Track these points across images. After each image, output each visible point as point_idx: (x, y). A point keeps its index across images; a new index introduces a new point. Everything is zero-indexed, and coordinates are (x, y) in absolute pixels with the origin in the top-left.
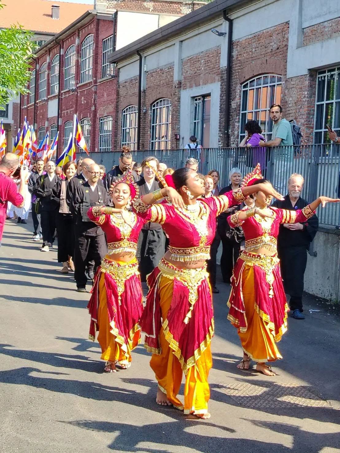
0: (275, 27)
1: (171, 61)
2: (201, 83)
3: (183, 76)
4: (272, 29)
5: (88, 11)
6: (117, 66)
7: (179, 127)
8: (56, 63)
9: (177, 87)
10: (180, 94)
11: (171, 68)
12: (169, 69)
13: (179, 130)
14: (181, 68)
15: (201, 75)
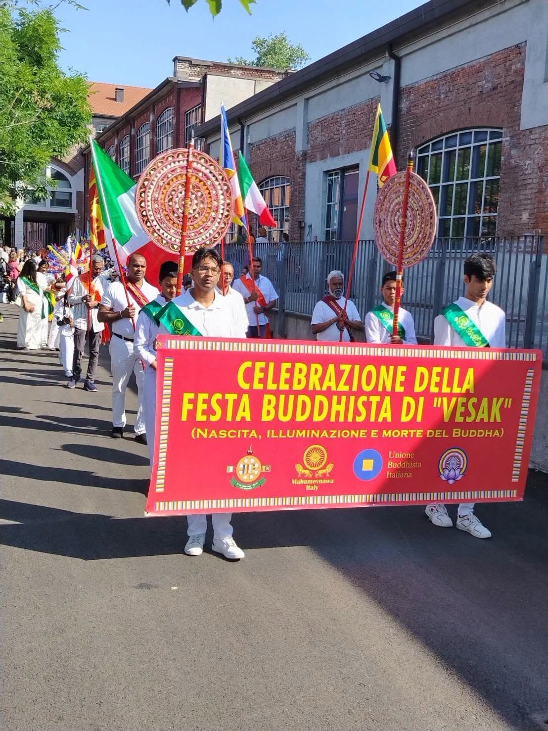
0: (489, 57)
1: (289, 126)
2: (341, 152)
3: (309, 145)
4: (481, 60)
5: (168, 79)
6: (206, 141)
7: (303, 211)
8: (126, 145)
9: (301, 159)
10: (305, 169)
11: (290, 136)
12: (286, 138)
13: (304, 216)
14: (306, 135)
15: (341, 141)
